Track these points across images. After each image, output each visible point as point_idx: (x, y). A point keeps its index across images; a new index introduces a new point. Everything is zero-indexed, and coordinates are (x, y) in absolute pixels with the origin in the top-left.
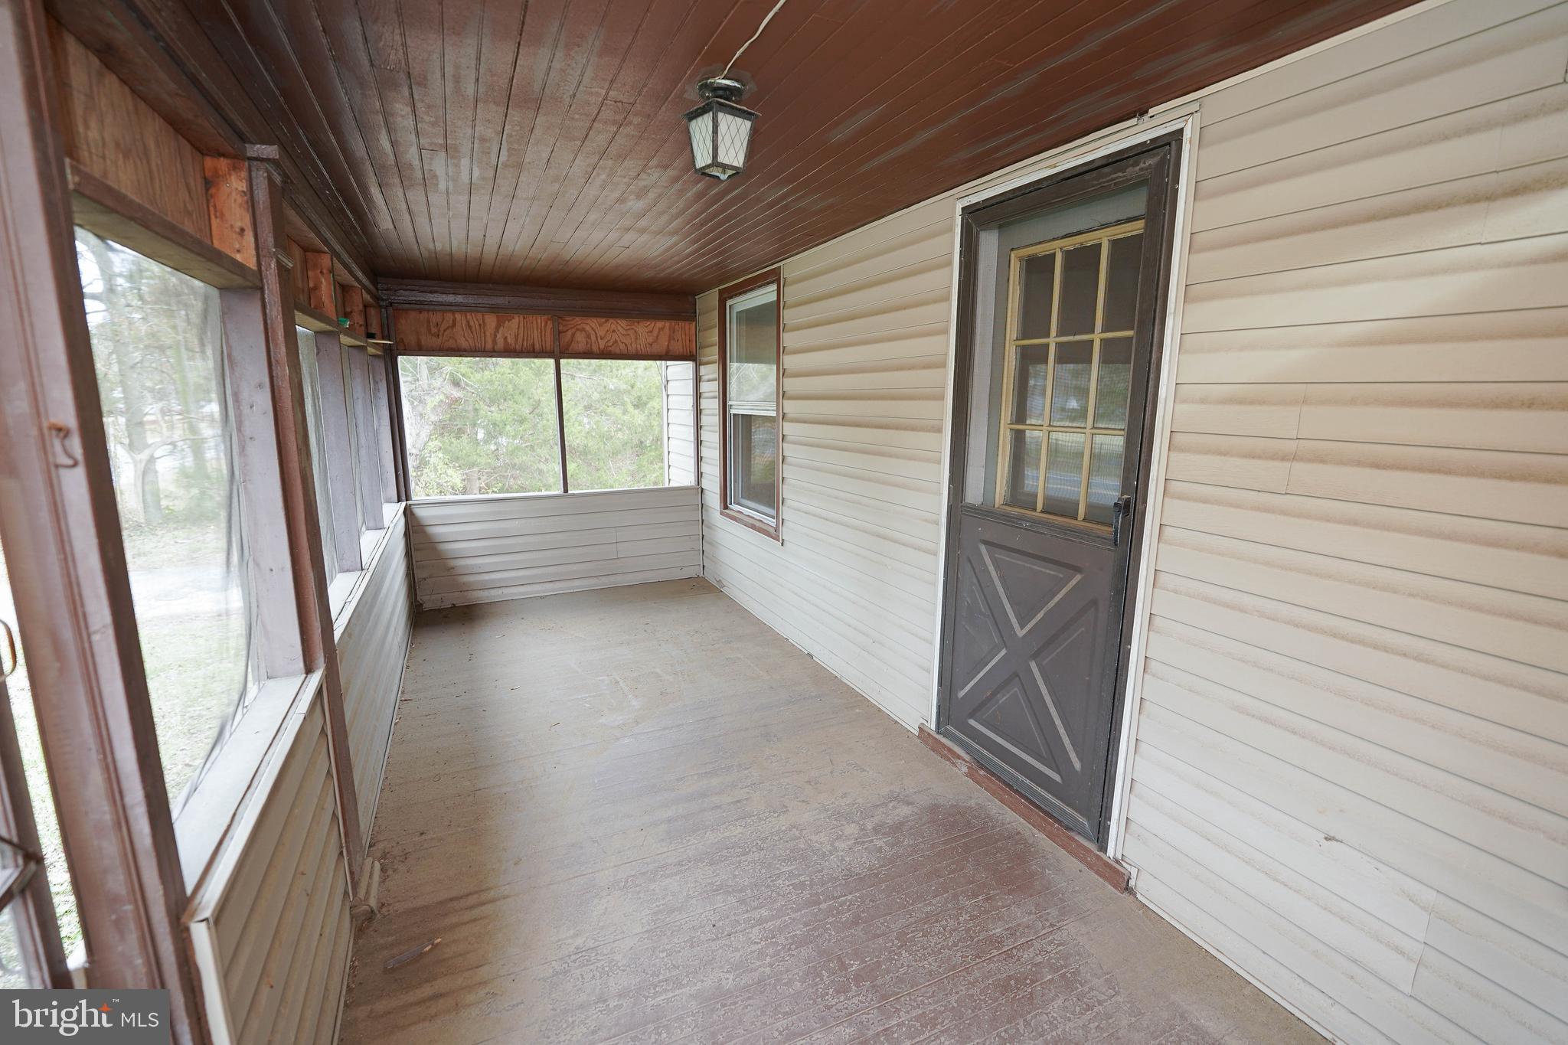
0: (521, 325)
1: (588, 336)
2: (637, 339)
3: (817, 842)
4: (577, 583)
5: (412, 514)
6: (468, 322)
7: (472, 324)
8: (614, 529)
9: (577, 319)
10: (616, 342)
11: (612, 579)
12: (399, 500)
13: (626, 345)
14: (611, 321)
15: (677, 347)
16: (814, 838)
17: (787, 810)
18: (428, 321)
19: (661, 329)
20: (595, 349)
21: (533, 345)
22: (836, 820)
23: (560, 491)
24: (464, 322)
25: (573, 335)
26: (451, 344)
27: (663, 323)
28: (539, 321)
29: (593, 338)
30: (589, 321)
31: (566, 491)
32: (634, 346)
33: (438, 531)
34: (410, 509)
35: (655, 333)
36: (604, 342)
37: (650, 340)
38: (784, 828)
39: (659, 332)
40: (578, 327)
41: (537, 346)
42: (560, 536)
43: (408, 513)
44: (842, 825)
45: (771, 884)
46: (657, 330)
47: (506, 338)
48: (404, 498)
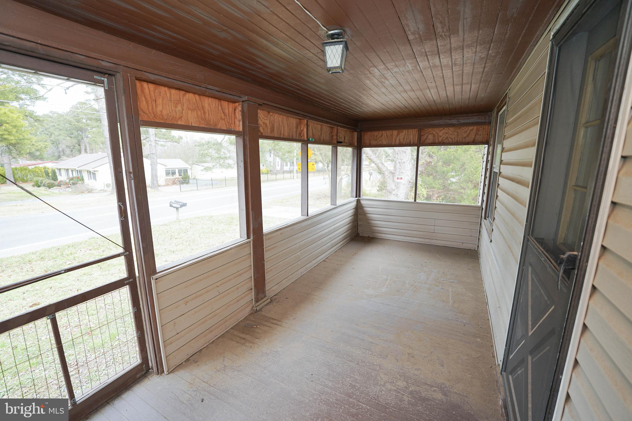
0: (406, 134)
1: (434, 136)
2: (458, 135)
3: (381, 377)
4: (415, 239)
5: (360, 202)
6: (387, 134)
7: (388, 134)
8: (434, 220)
9: (430, 129)
10: (447, 138)
11: (430, 241)
12: (356, 197)
13: (452, 139)
14: (446, 128)
15: (479, 138)
16: (382, 375)
17: (386, 359)
18: (374, 135)
19: (471, 130)
20: (437, 141)
21: (410, 142)
22: (400, 376)
23: (413, 200)
24: (385, 135)
25: (427, 136)
26: (380, 143)
27: (473, 127)
28: (414, 131)
29: (436, 137)
30: (435, 130)
31: (415, 200)
32: (456, 139)
33: (367, 209)
34: (360, 201)
35: (468, 132)
36: (441, 138)
37: (465, 135)
38: (375, 363)
39: (470, 132)
40: (430, 132)
41: (412, 142)
42: (410, 219)
43: (358, 201)
44: (400, 379)
45: (345, 377)
46: (469, 131)
47: (400, 139)
48: (358, 196)
